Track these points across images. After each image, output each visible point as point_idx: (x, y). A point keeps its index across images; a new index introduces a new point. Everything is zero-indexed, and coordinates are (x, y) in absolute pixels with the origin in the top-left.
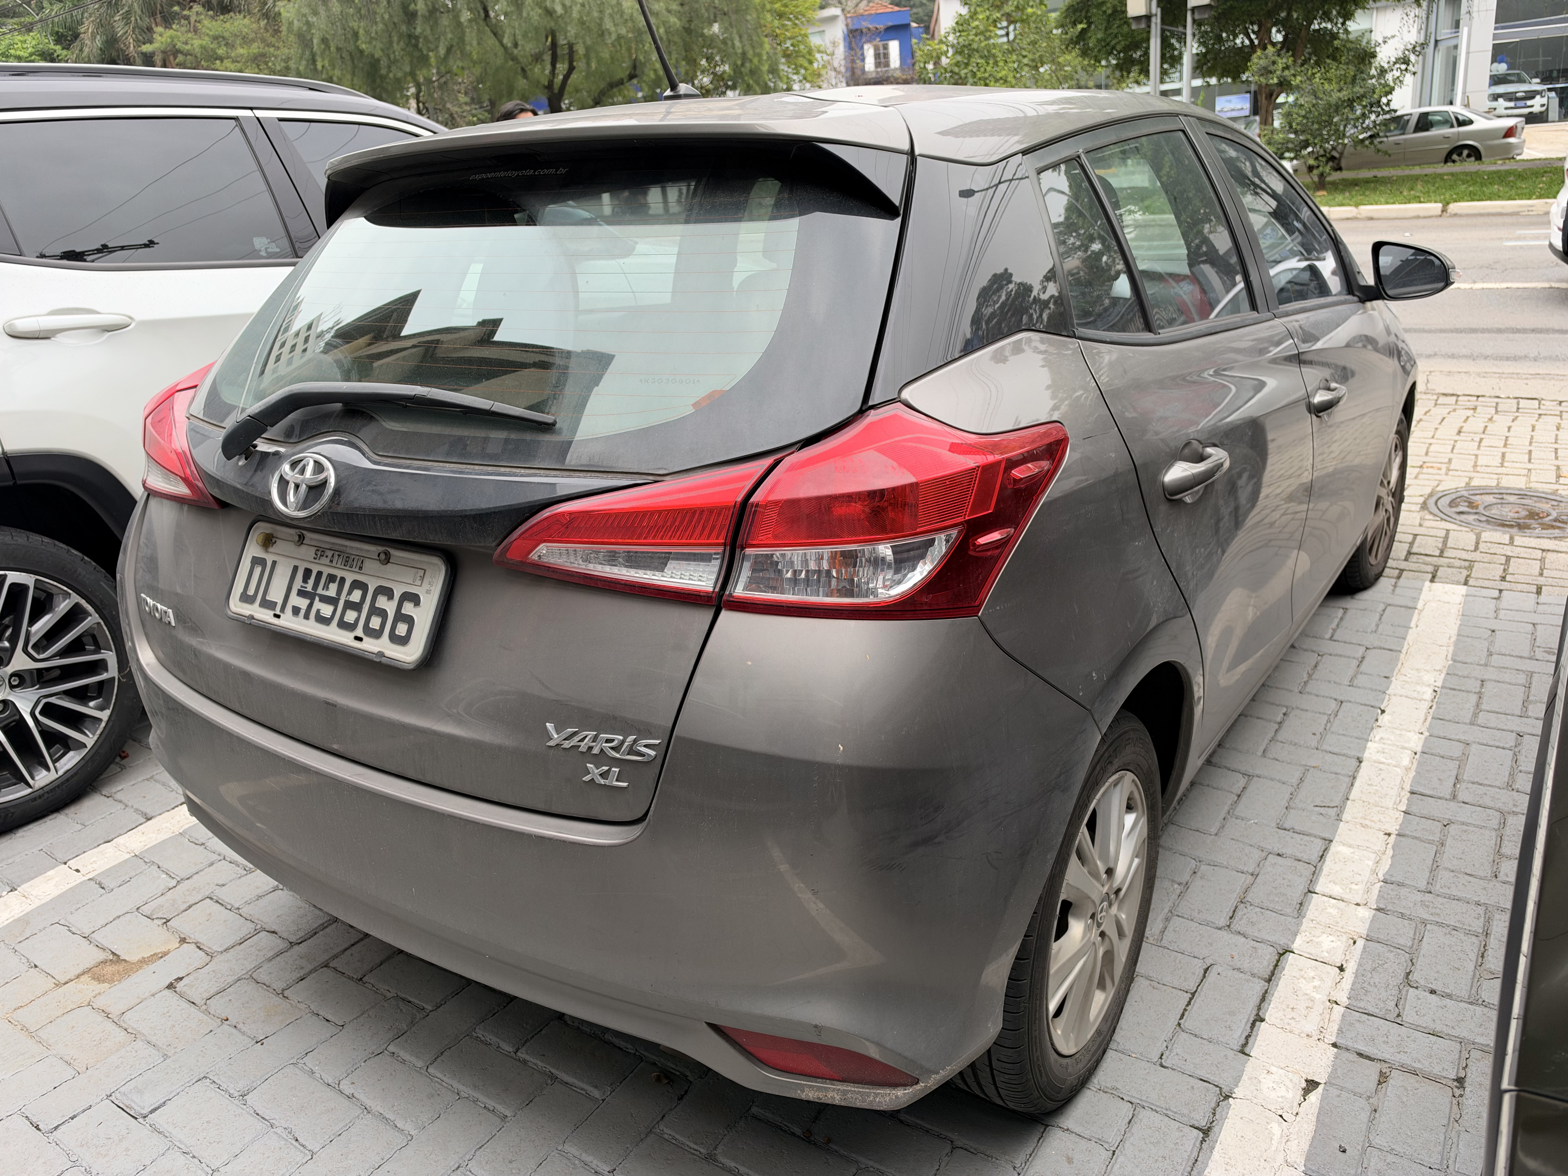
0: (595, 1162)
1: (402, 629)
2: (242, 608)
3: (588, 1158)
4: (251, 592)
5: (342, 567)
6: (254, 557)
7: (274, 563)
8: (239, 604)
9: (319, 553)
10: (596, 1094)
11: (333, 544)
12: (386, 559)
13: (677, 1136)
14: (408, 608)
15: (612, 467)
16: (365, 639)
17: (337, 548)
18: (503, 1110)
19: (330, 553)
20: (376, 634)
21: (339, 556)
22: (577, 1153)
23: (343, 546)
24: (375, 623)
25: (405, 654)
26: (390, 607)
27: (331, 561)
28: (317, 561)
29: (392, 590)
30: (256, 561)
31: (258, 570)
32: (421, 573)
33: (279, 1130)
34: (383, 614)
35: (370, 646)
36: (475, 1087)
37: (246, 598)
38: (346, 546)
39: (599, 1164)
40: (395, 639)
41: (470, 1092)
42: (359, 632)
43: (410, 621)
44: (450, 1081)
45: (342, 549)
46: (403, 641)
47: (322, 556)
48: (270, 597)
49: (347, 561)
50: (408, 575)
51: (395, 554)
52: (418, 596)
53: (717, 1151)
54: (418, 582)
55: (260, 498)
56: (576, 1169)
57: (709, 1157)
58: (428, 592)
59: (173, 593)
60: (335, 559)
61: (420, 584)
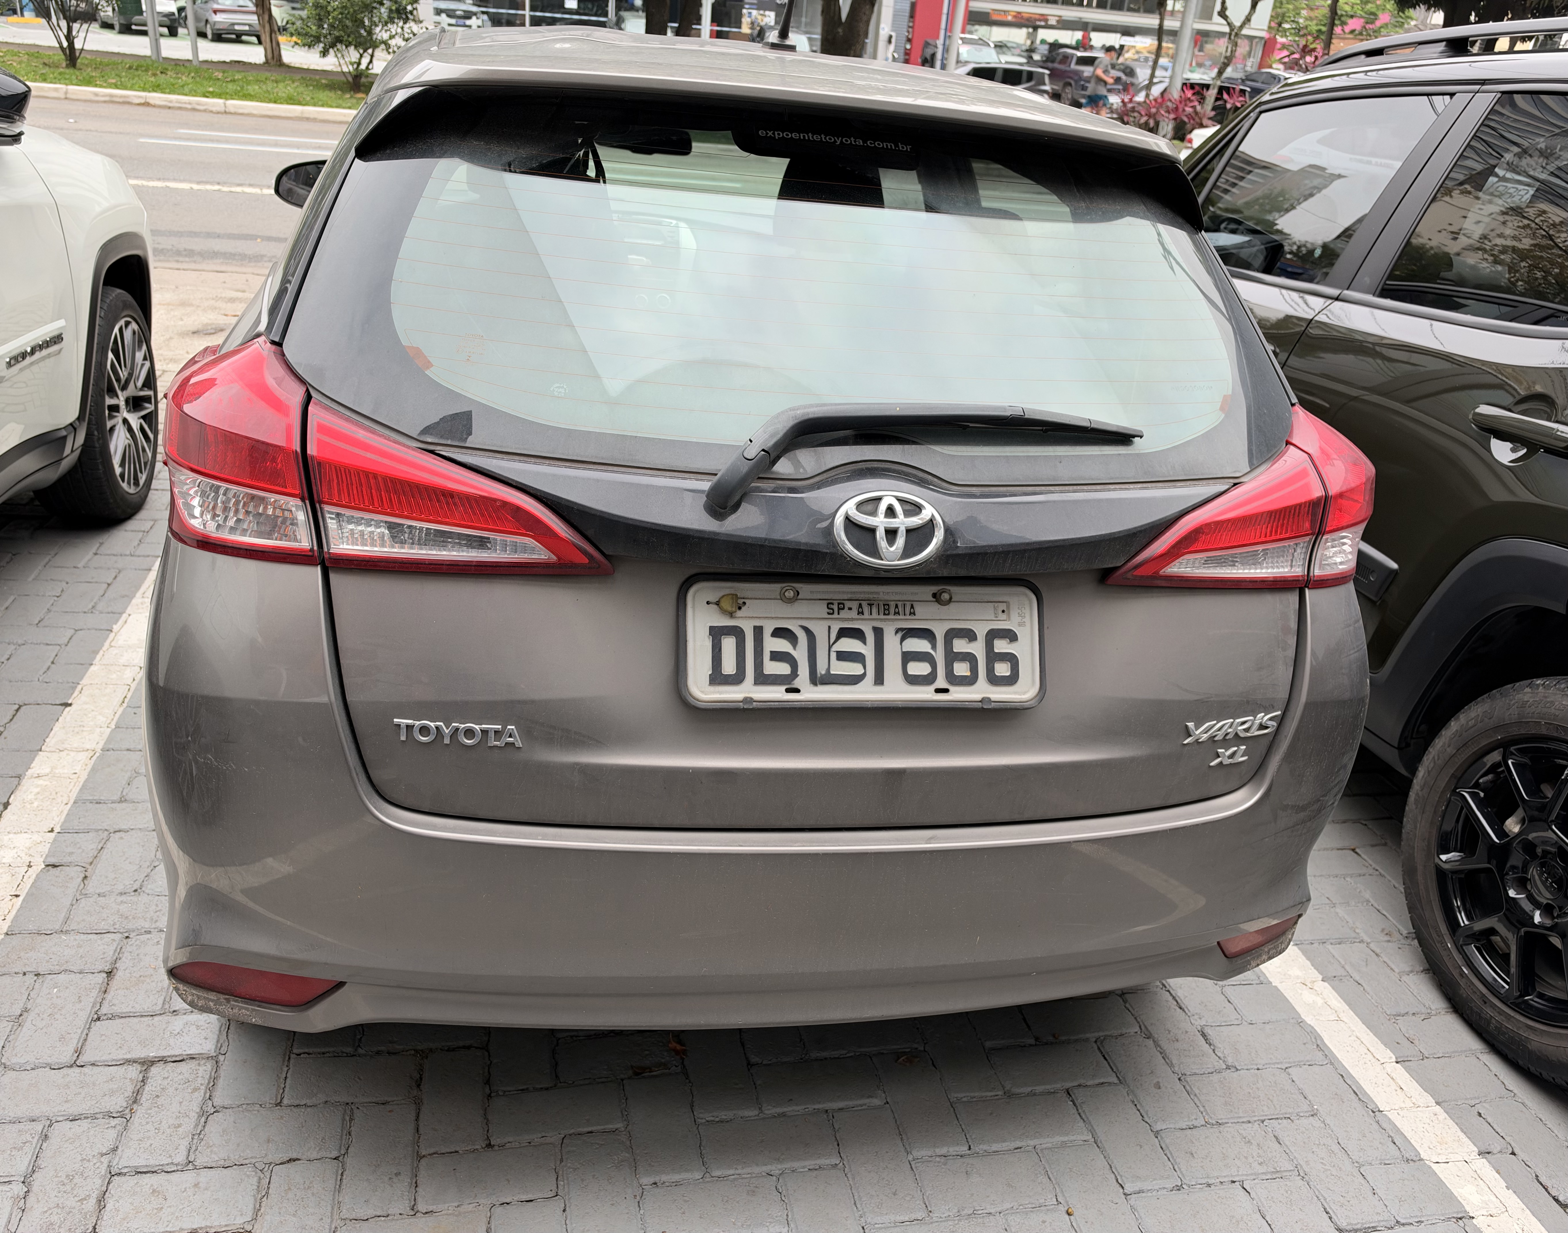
0: (951, 1149)
1: (1002, 669)
2: (720, 693)
3: (944, 1151)
4: (729, 670)
5: (882, 616)
6: (710, 627)
7: (760, 630)
8: (710, 689)
9: (834, 607)
10: (876, 1102)
11: (852, 593)
12: (945, 599)
13: (972, 1094)
14: (1003, 646)
15: (1202, 474)
16: (952, 688)
18: (828, 1162)
19: (853, 604)
20: (970, 680)
21: (871, 605)
22: (930, 1153)
23: (871, 593)
24: (961, 669)
25: (1015, 693)
26: (978, 649)
27: (860, 613)
28: (837, 616)
29: (970, 631)
30: (717, 634)
31: (729, 644)
32: (1003, 606)
34: (970, 658)
35: (959, 694)
36: (778, 1160)
37: (721, 681)
38: (878, 593)
39: (957, 1148)
40: (994, 680)
41: (779, 1166)
42: (941, 683)
43: (1010, 658)
44: (748, 1170)
45: (871, 596)
46: (1012, 680)
47: (840, 609)
49: (895, 609)
50: (986, 612)
51: (957, 591)
52: (1010, 631)
53: (1008, 1088)
54: (1004, 616)
55: (807, 551)
56: (945, 1164)
57: (1009, 1095)
58: (1021, 624)
59: (519, 702)
60: (866, 609)
61: (1009, 618)
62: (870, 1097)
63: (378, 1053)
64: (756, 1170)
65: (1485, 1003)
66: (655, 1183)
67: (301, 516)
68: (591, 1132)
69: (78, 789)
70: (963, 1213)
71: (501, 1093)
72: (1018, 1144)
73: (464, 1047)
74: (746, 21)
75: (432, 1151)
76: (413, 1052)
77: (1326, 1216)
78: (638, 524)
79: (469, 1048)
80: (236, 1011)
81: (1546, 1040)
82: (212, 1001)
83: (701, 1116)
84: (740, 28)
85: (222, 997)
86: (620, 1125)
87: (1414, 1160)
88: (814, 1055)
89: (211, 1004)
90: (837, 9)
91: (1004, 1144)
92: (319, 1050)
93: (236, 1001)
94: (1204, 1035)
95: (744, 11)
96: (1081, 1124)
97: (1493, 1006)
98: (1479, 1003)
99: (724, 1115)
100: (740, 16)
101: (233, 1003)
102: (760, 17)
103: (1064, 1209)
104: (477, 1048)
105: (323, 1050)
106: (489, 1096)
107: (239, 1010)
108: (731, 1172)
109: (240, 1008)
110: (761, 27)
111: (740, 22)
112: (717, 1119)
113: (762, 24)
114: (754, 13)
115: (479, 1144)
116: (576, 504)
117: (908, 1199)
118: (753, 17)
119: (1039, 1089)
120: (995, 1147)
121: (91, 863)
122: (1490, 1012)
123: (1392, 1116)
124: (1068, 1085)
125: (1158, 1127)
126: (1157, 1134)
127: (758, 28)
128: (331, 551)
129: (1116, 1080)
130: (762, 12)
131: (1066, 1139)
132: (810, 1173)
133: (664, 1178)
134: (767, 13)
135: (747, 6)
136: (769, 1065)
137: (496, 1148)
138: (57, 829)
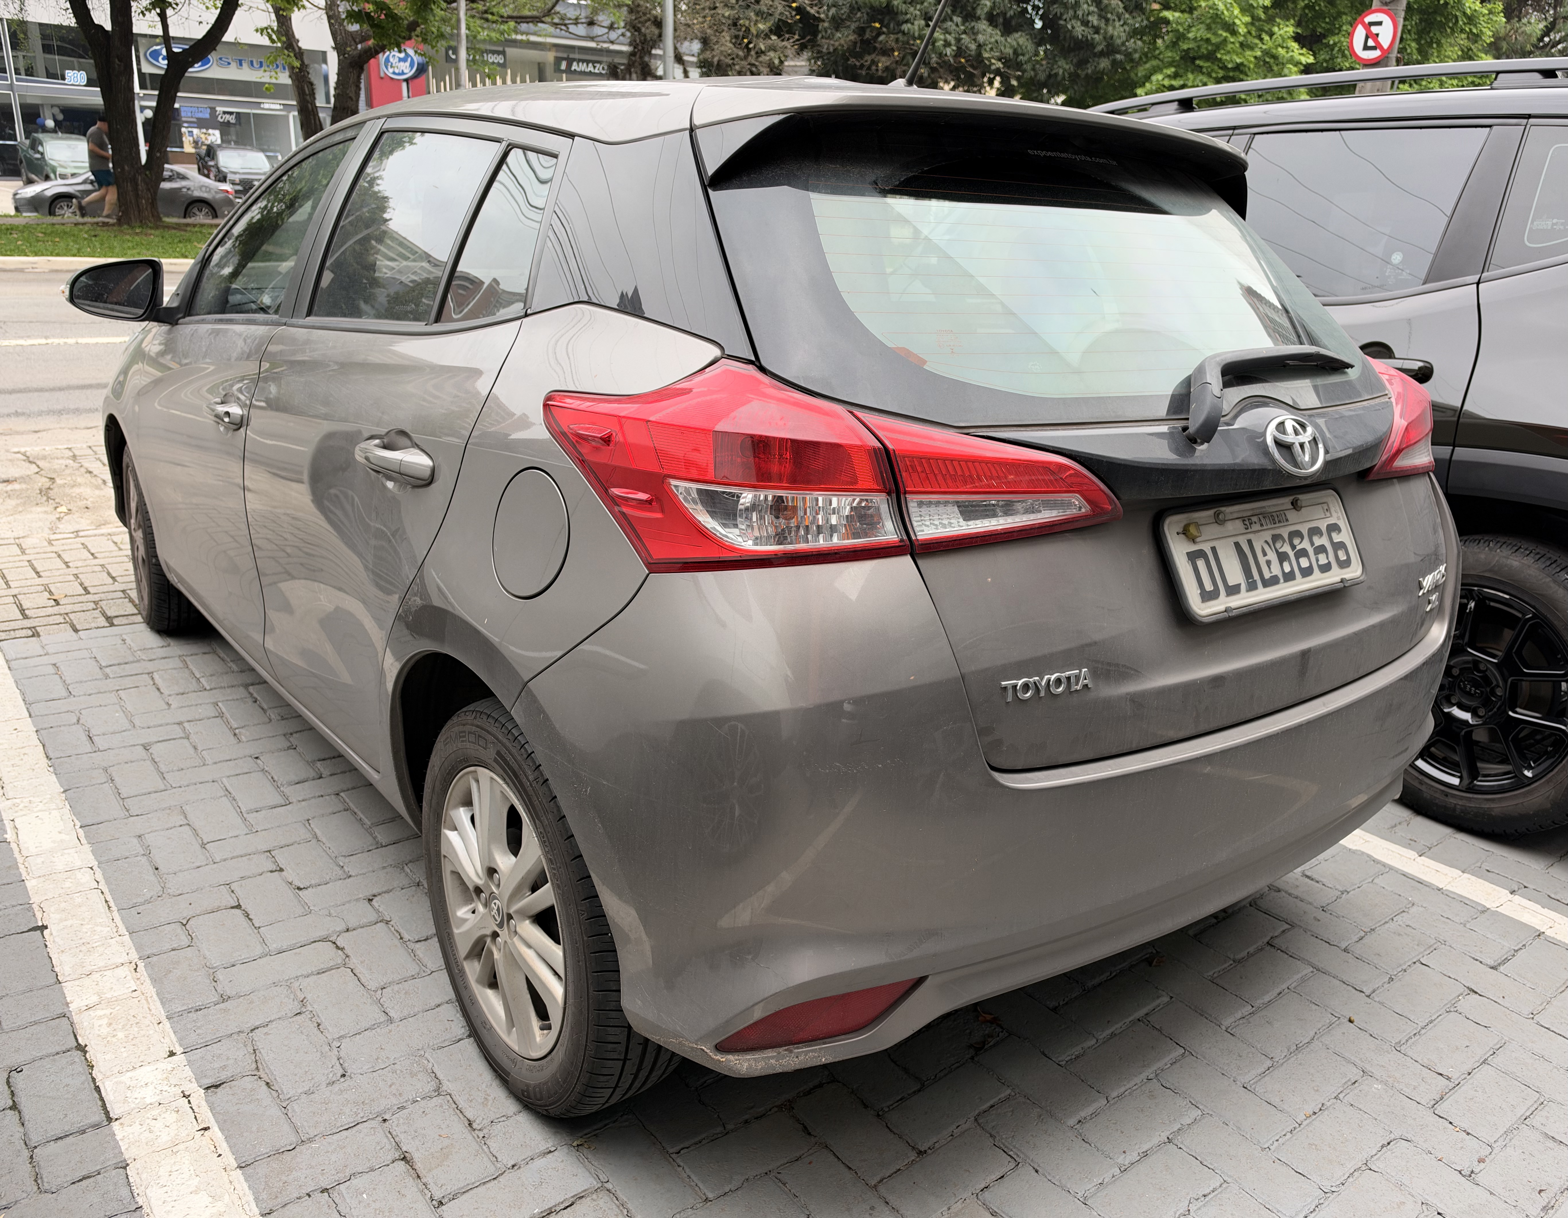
0: (1243, 1012)
1: (1341, 555)
2: (1210, 607)
3: (1239, 1015)
4: (1209, 587)
5: (1273, 526)
6: (1187, 554)
7: (1214, 549)
8: (1204, 605)
9: (1247, 523)
10: (1166, 999)
11: (1253, 509)
12: (1296, 505)
13: (1217, 970)
14: (1337, 538)
16: (1323, 575)
17: (1258, 511)
18: (1177, 1054)
19: (1254, 519)
20: (1329, 567)
21: (1264, 517)
22: (1233, 1020)
23: (1262, 508)
24: (1322, 559)
25: (1352, 572)
26: (1325, 542)
27: (1262, 525)
28: (1249, 530)
29: (1318, 528)
30: (1193, 557)
31: (1201, 564)
32: (1326, 506)
33: (1192, 1208)
34: (1324, 549)
36: (1144, 1067)
37: (1207, 596)
38: (1264, 507)
39: (1245, 1010)
40: (1342, 564)
41: (1150, 1071)
43: (1341, 545)
44: (1132, 1083)
45: (1262, 510)
46: (1347, 563)
47: (1251, 524)
48: (1231, 582)
49: (1274, 520)
50: (1318, 512)
51: (1303, 498)
52: (1336, 524)
53: (1232, 957)
54: (1328, 514)
55: (1259, 470)
56: (1249, 1023)
57: (1239, 962)
58: (1338, 518)
59: (1087, 645)
60: (1263, 521)
61: (1331, 516)
62: (1158, 997)
63: (746, 1122)
64: (1137, 1080)
65: (1447, 796)
66: (1080, 1121)
67: (884, 508)
68: (992, 1106)
69: (158, 1003)
70: (1292, 1050)
71: (887, 1110)
72: (1278, 991)
73: (815, 1087)
74: (187, 140)
75: (878, 1178)
76: (776, 1109)
77: (1478, 963)
78: (1153, 466)
79: (820, 1085)
80: (802, 1058)
81: (1504, 804)
82: (772, 1057)
83: (1060, 1059)
84: (182, 147)
85: (781, 1050)
86: (1008, 1091)
87: (1485, 910)
88: (1090, 984)
89: (773, 1061)
90: (318, 122)
91: (1270, 994)
92: (693, 1141)
93: (798, 1048)
94: (1308, 877)
95: (183, 130)
96: (1299, 962)
97: (1454, 796)
98: (1443, 798)
99: (1077, 1050)
100: (181, 135)
101: (796, 1051)
102: (203, 136)
103: (1346, 1020)
104: (828, 1083)
105: (697, 1139)
106: (878, 1115)
107: (806, 1055)
108: (1122, 1089)
109: (806, 1053)
110: (209, 146)
111: (182, 142)
112: (1073, 1057)
113: (208, 142)
114: (196, 131)
115: (913, 1155)
116: (1104, 457)
117: (1251, 1055)
118: (195, 136)
119: (1251, 949)
120: (1267, 998)
121: (257, 1069)
122: (1453, 801)
123: (1449, 888)
124: (1266, 940)
125: (1343, 945)
126: (1346, 950)
127: (205, 147)
128: (919, 538)
129: (1287, 926)
130: (204, 131)
131: (1300, 975)
132: (1174, 1066)
133: (1083, 1114)
134: (211, 131)
135: (185, 125)
136: (1067, 1003)
137: (929, 1151)
138: (178, 1050)
